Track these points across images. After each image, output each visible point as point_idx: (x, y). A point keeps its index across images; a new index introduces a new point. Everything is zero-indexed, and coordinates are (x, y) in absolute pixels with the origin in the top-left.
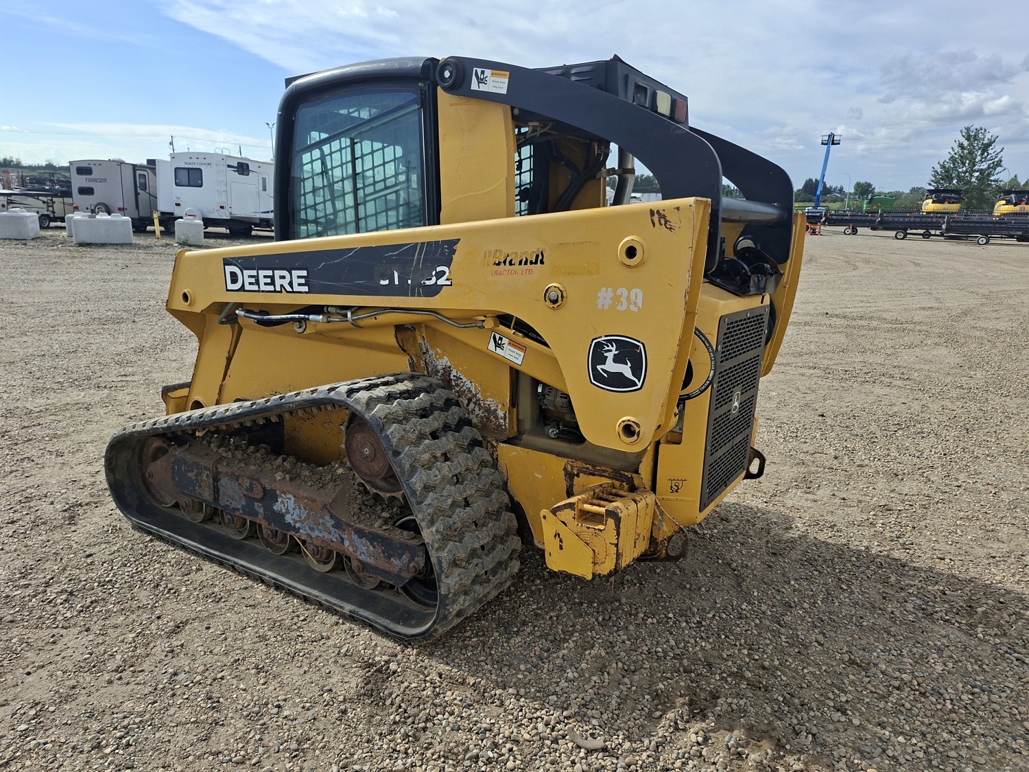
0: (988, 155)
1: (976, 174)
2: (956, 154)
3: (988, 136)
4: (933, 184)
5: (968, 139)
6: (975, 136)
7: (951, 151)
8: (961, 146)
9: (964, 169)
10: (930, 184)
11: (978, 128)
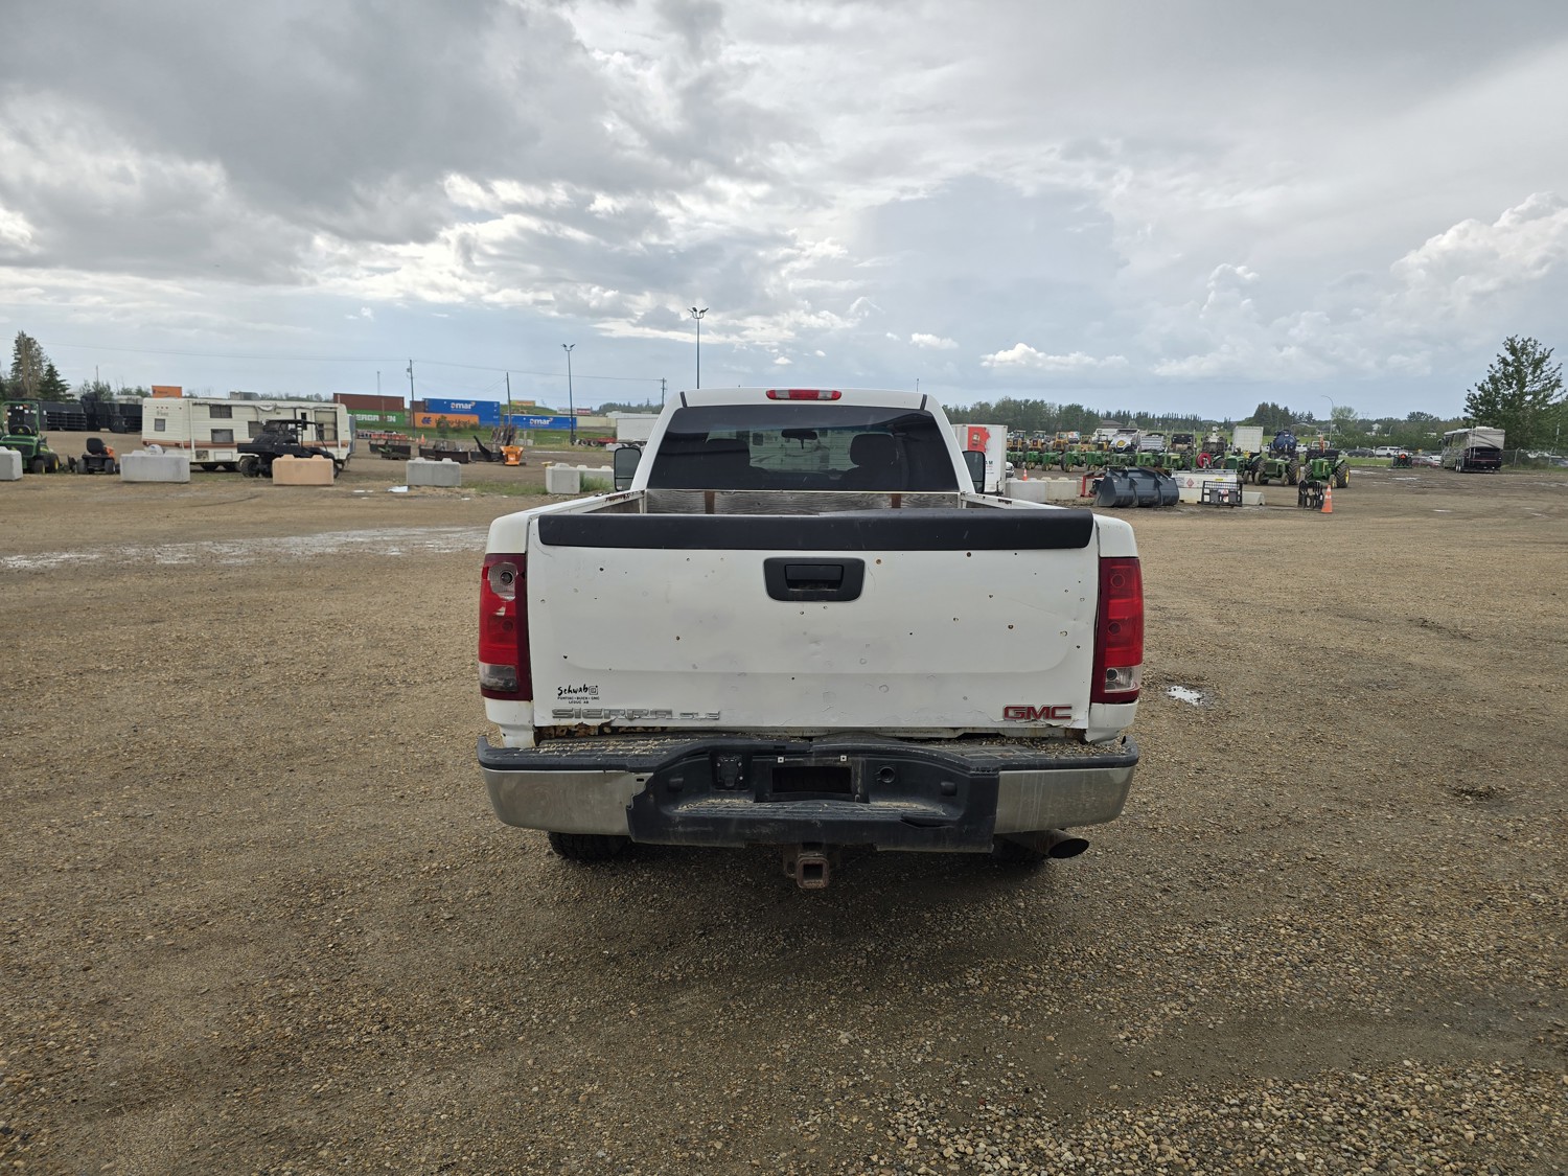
0: (1542, 372)
1: (1528, 398)
2: (1496, 372)
3: (1540, 349)
4: (1470, 410)
5: (1513, 350)
6: (1524, 349)
7: (1490, 369)
8: (1504, 361)
9: (1511, 391)
10: (1466, 411)
11: (1526, 340)
